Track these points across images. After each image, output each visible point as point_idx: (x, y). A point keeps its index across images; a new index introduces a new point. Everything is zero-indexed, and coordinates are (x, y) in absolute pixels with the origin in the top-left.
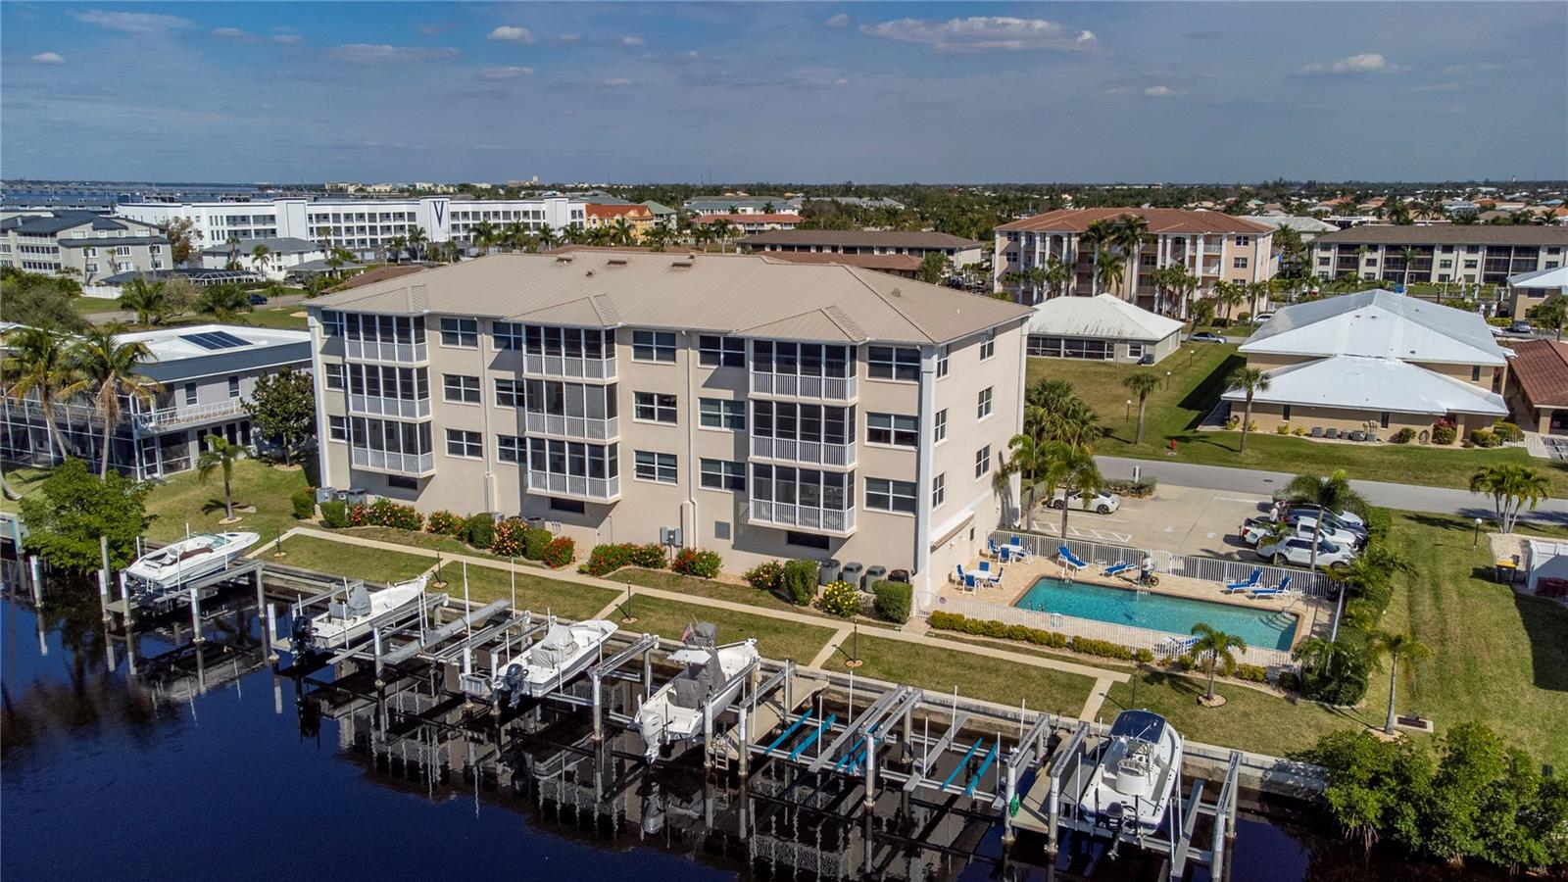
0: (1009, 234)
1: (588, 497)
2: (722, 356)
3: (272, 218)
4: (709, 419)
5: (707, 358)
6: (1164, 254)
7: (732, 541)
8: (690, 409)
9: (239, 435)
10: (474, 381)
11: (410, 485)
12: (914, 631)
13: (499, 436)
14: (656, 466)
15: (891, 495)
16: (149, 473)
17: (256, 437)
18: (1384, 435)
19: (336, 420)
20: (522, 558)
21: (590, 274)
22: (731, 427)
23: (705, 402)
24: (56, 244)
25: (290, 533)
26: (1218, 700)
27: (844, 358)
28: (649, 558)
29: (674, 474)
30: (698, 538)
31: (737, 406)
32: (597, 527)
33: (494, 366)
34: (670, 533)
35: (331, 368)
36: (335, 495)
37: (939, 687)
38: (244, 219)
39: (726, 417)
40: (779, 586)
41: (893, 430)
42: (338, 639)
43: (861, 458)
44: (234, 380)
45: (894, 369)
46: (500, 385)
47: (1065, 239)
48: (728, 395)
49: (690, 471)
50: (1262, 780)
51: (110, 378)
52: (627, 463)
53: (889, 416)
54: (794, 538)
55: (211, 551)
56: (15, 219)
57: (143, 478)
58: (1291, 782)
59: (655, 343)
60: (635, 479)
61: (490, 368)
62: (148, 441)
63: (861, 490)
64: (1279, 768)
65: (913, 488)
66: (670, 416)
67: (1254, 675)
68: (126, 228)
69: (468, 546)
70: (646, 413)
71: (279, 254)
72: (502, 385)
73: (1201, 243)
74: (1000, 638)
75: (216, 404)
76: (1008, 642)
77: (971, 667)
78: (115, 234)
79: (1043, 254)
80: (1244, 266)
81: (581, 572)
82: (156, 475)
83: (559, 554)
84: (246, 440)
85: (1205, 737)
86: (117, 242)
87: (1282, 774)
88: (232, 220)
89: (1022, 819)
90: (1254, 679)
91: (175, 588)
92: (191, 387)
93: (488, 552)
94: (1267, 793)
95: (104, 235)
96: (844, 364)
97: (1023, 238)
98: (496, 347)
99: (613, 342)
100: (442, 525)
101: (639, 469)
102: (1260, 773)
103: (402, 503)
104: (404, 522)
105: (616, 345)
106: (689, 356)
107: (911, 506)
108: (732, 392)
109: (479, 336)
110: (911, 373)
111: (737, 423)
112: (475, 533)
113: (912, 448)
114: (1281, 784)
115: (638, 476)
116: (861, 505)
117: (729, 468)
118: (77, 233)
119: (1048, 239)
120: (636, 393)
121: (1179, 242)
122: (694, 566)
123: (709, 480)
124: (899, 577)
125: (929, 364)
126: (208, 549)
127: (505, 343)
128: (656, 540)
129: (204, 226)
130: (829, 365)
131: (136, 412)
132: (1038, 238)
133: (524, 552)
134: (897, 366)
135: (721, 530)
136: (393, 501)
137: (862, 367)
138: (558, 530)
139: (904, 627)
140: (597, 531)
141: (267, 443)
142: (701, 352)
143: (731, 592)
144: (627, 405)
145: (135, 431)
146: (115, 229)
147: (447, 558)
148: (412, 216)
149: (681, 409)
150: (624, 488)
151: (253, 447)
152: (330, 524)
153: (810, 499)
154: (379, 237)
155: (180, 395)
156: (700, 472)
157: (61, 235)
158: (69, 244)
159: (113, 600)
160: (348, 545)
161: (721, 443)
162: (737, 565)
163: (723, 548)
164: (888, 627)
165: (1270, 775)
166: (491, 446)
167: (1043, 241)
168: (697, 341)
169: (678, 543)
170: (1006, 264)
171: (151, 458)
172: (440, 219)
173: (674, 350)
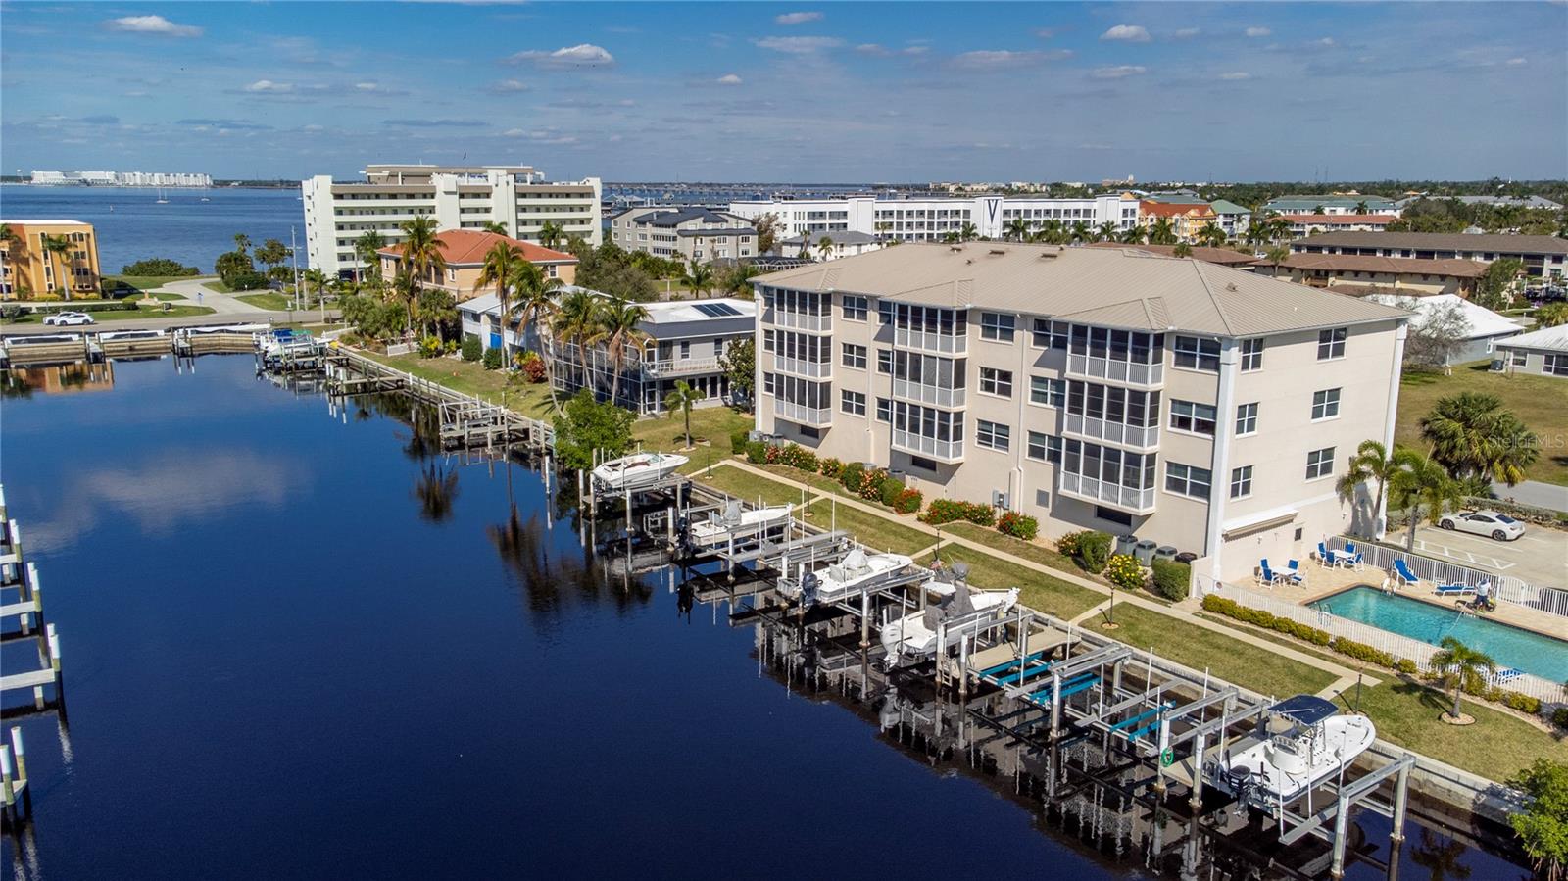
1: (935, 456)
2: (1051, 339)
3: (845, 213)
4: (1038, 396)
5: (1040, 339)
7: (1049, 509)
8: (1022, 386)
9: (719, 386)
10: (862, 350)
11: (812, 434)
12: (1184, 610)
13: (878, 398)
14: (993, 435)
15: (1188, 480)
16: (649, 409)
17: (733, 389)
19: (768, 376)
20: (880, 503)
21: (970, 262)
22: (1056, 404)
23: (1036, 380)
24: (676, 234)
25: (722, 463)
26: (1464, 719)
27: (1147, 344)
28: (980, 516)
29: (1007, 443)
30: (1022, 503)
31: (1059, 384)
32: (944, 485)
33: (877, 339)
34: (1001, 496)
35: (769, 333)
36: (762, 436)
37: (1177, 657)
38: (822, 214)
39: (1051, 395)
40: (1079, 554)
41: (1193, 417)
42: (708, 540)
43: (1164, 442)
44: (719, 341)
45: (1197, 359)
46: (883, 355)
48: (1053, 374)
49: (1020, 442)
50: (1474, 802)
51: (620, 331)
52: (970, 430)
53: (1190, 404)
54: (1103, 513)
55: (648, 465)
56: (652, 214)
57: (645, 412)
58: (1505, 809)
59: (999, 324)
60: (976, 445)
61: (875, 339)
62: (652, 384)
63: (1161, 473)
64: (1493, 792)
65: (1207, 475)
66: (1006, 391)
67: (1522, 705)
68: (727, 222)
69: (845, 489)
70: (989, 387)
71: (842, 246)
72: (884, 355)
74: (1265, 628)
75: (703, 359)
76: (1272, 633)
77: (1219, 647)
78: (718, 226)
81: (919, 520)
82: (654, 411)
83: (907, 502)
84: (724, 391)
85: (1424, 748)
86: (718, 232)
87: (1496, 800)
88: (812, 215)
89: (1176, 771)
90: (1523, 709)
91: (620, 489)
92: (685, 344)
93: (857, 495)
94: (1479, 816)
95: (710, 227)
96: (1147, 351)
98: (880, 322)
99: (965, 322)
100: (832, 469)
101: (980, 436)
102: (1472, 794)
103: (807, 448)
104: (806, 464)
105: (968, 325)
106: (1024, 337)
107: (1204, 492)
108: (1057, 372)
109: (869, 312)
110: (1213, 364)
111: (1058, 400)
112: (851, 477)
113: (1210, 437)
114: (1494, 810)
115: (980, 443)
116: (1160, 489)
117: (1052, 442)
118: (691, 225)
120: (982, 368)
122: (1015, 528)
123: (1036, 452)
124: (1186, 559)
125: (1232, 356)
126: (646, 464)
127: (887, 319)
128: (988, 501)
129: (790, 221)
130: (1134, 351)
131: (643, 361)
133: (882, 499)
134: (1201, 356)
135: (1042, 497)
136: (801, 446)
137: (1169, 355)
138: (911, 483)
139: (1175, 604)
140: (945, 488)
141: (741, 395)
142: (1035, 334)
143: (1042, 556)
144: (974, 379)
145: (642, 376)
146: (718, 222)
147: (823, 495)
148: (967, 213)
149: (1015, 384)
150: (968, 452)
151: (730, 397)
152: (752, 461)
153: (1111, 475)
154: (935, 232)
155: (677, 350)
156: (1027, 443)
157: (680, 227)
158: (685, 234)
159: (585, 495)
160: (758, 477)
161: (1044, 418)
162: (1052, 531)
163: (1042, 515)
164: (1162, 603)
165: (1483, 798)
166: (872, 406)
168: (1031, 324)
169: (1004, 504)
171: (652, 397)
172: (992, 216)
173: (1013, 331)
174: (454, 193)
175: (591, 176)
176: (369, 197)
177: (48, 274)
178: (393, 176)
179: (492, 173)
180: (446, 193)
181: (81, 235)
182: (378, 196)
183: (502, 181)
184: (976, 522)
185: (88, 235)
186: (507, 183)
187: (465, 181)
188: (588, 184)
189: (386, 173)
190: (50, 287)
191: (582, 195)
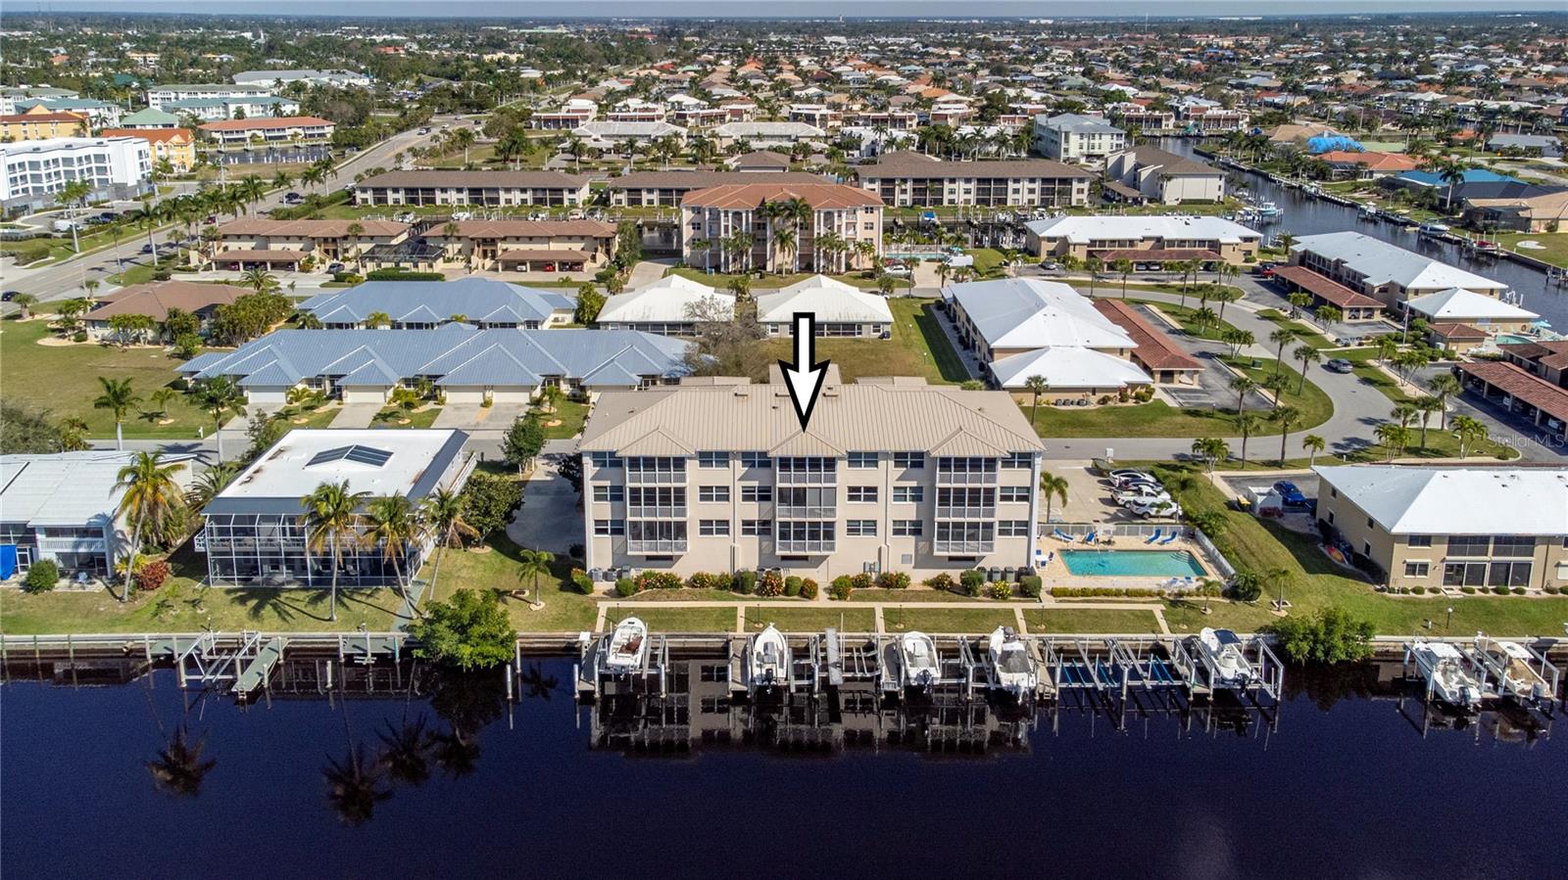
0: (693, 209)
1: (822, 552)
2: (909, 463)
4: (899, 498)
5: (899, 464)
6: (819, 224)
7: (914, 564)
8: (886, 493)
10: (725, 488)
12: (1048, 601)
13: (743, 520)
14: (862, 527)
15: (1014, 528)
18: (1094, 399)
19: (599, 522)
20: (782, 596)
22: (914, 501)
23: (898, 488)
25: (602, 608)
27: (993, 462)
28: (861, 582)
29: (875, 530)
30: (893, 566)
31: (919, 490)
32: (817, 568)
33: (741, 478)
34: (869, 565)
35: (601, 489)
36: (607, 573)
39: (911, 496)
40: (955, 587)
41: (1015, 494)
45: (1018, 464)
46: (746, 489)
47: (744, 215)
48: (914, 484)
49: (886, 528)
52: (841, 529)
53: (1014, 487)
54: (955, 559)
59: (865, 458)
60: (847, 537)
61: (739, 479)
63: (996, 528)
65: (1027, 523)
66: (871, 498)
69: (735, 594)
70: (855, 498)
73: (844, 215)
79: (726, 227)
80: (872, 228)
81: (828, 599)
83: (807, 590)
93: (755, 596)
96: (993, 466)
97: (707, 213)
98: (744, 467)
99: (833, 463)
100: (699, 582)
101: (849, 530)
103: (664, 571)
104: (670, 583)
105: (836, 464)
106: (887, 464)
108: (916, 482)
109: (731, 462)
110: (1026, 464)
111: (917, 499)
112: (737, 583)
113: (1026, 502)
115: (849, 535)
116: (998, 537)
117: (914, 524)
119: (730, 215)
120: (851, 487)
121: (829, 215)
122: (891, 583)
123: (898, 532)
124: (1030, 572)
125: (1038, 460)
127: (748, 465)
128: (862, 570)
130: (986, 466)
132: (722, 215)
133: (781, 593)
134: (1017, 460)
135: (906, 558)
136: (657, 571)
138: (798, 573)
139: (1043, 600)
140: (825, 570)
142: (895, 462)
143: (918, 596)
144: (842, 494)
145: (408, 550)
147: (741, 605)
149: (880, 493)
150: (841, 543)
156: (892, 528)
161: (909, 511)
162: (918, 577)
163: (909, 568)
164: (1033, 601)
166: (736, 527)
167: (726, 215)
168: (893, 456)
169: (877, 569)
170: (692, 232)
173: (877, 462)
184: (888, 586)
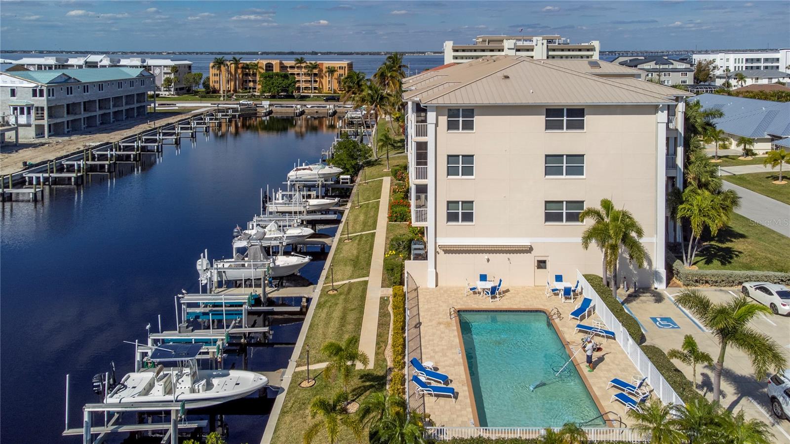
3: (778, 60)
25: (383, 178)
38: (758, 60)
78: (667, 66)
86: (667, 70)
95: (661, 67)
118: (647, 66)
129: (730, 64)
146: (667, 64)
157: (639, 67)
174: (513, 49)
175: (594, 40)
176: (471, 51)
177: (329, 83)
178: (484, 41)
179: (535, 39)
180: (509, 49)
181: (342, 67)
182: (475, 51)
183: (540, 43)
185: (345, 67)
186: (543, 44)
187: (520, 43)
188: (592, 44)
189: (481, 40)
190: (329, 88)
191: (588, 50)
